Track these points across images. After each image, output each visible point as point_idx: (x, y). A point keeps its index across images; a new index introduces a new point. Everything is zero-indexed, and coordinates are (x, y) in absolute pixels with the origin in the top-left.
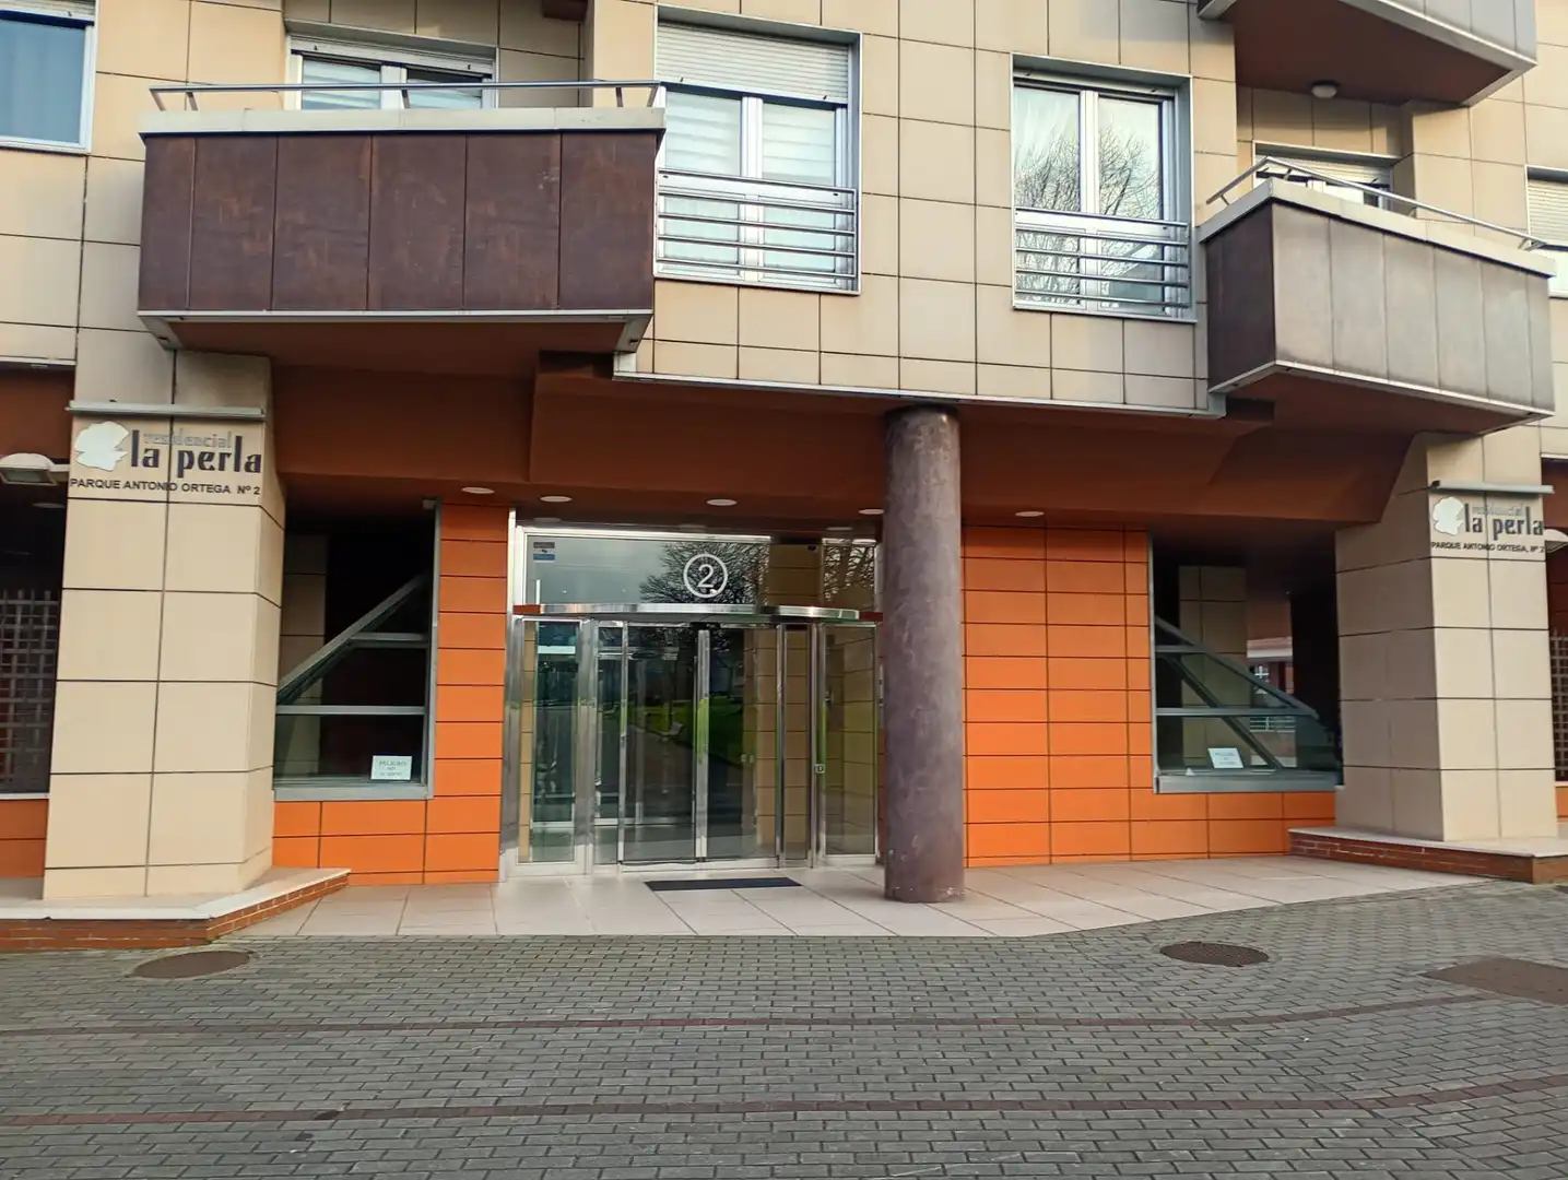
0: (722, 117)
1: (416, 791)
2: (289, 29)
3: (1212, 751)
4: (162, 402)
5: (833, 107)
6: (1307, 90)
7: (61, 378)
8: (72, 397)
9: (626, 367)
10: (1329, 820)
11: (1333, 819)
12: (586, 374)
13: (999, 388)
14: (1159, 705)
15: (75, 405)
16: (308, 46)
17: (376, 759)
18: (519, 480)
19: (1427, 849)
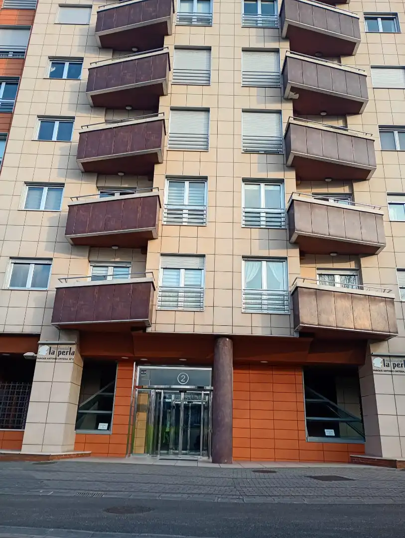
0: (176, 273)
1: (108, 432)
2: (89, 261)
3: (325, 430)
4: (57, 341)
5: (201, 269)
6: (329, 254)
7: (38, 336)
8: (39, 340)
9: (149, 330)
10: (363, 453)
11: (364, 452)
12: (141, 332)
13: (238, 332)
14: (307, 416)
15: (39, 342)
16: (93, 264)
17: (100, 424)
18: (132, 355)
19: (377, 459)
